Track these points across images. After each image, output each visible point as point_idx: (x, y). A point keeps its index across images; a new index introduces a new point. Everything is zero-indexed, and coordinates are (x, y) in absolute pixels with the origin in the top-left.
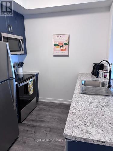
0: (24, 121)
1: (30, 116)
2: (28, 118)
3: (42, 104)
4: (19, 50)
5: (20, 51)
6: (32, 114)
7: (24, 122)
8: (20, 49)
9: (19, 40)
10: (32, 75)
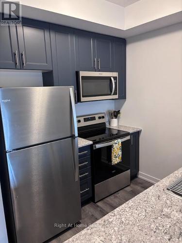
0: (100, 202)
1: (112, 197)
2: (108, 199)
3: (141, 183)
4: (109, 93)
5: (110, 95)
6: (117, 195)
7: (99, 204)
8: (111, 92)
9: (109, 78)
10: (125, 133)
